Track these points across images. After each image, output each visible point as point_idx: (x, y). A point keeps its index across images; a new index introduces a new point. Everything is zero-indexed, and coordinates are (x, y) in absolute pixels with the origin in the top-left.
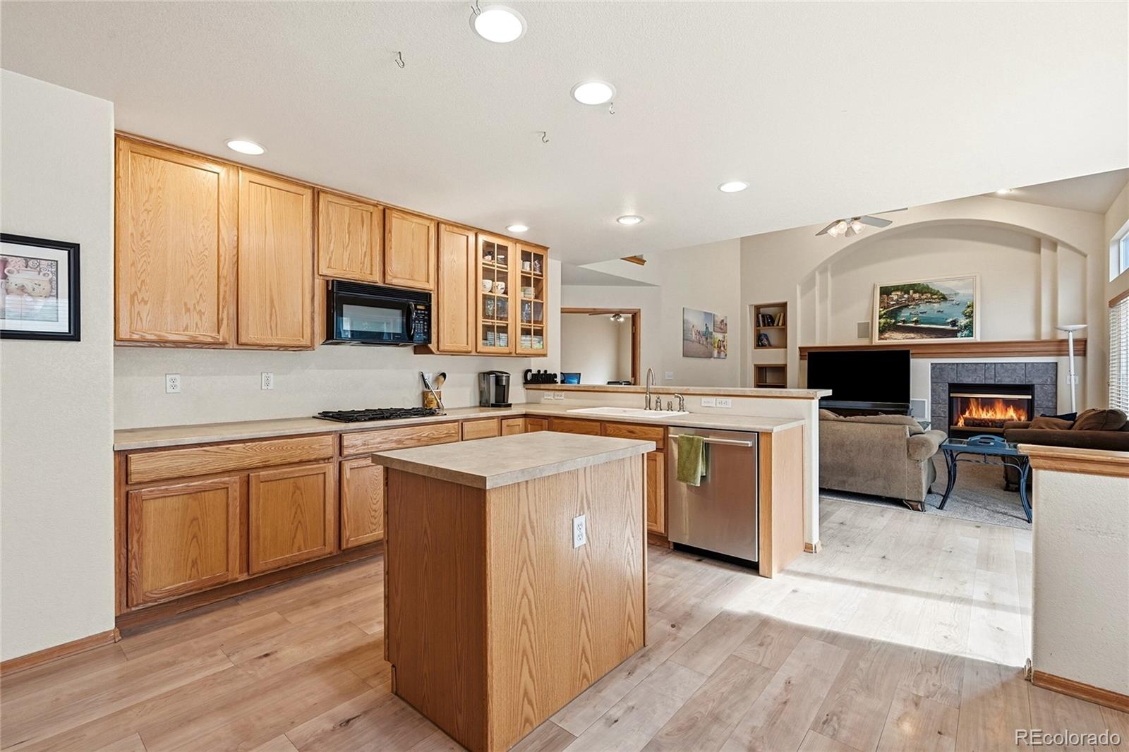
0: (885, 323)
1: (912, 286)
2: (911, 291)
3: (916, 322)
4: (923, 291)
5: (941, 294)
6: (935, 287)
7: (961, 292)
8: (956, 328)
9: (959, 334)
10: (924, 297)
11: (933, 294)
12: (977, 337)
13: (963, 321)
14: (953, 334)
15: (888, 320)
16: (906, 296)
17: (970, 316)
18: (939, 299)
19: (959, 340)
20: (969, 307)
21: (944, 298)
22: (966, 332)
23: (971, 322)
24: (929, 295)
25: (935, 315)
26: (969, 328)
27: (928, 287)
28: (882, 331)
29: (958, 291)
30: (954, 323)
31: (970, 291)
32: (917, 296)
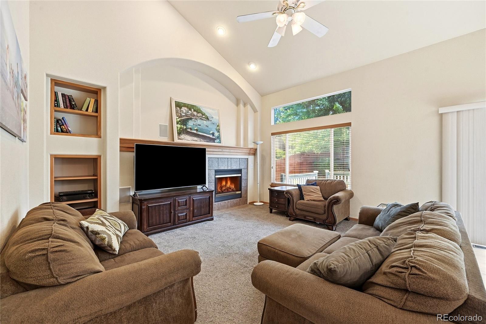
0: (180, 128)
1: (193, 106)
2: (192, 110)
3: (197, 130)
6: (204, 110)
7: (214, 117)
8: (214, 137)
9: (216, 141)
10: (199, 115)
12: (222, 144)
13: (217, 134)
14: (213, 140)
15: (182, 126)
16: (190, 112)
17: (218, 131)
18: (206, 119)
19: (216, 144)
20: (218, 126)
23: (220, 135)
24: (201, 115)
26: (219, 137)
27: (200, 110)
28: (179, 134)
30: (213, 134)
31: (218, 118)
32: (195, 113)
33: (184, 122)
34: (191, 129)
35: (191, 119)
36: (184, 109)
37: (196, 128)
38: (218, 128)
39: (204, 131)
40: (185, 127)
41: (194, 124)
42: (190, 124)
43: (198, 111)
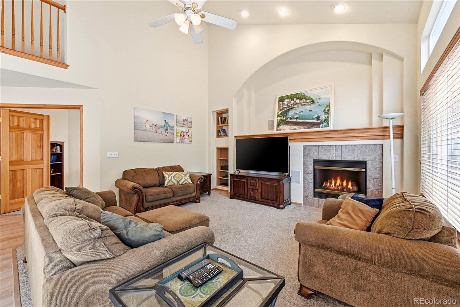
0: (280, 120)
1: (296, 95)
2: (295, 99)
3: (297, 118)
4: (302, 98)
5: (312, 99)
6: (308, 95)
7: (323, 97)
8: (319, 121)
9: (321, 126)
10: (302, 101)
11: (306, 99)
12: (331, 127)
13: (323, 117)
14: (317, 125)
15: (282, 118)
16: (292, 102)
17: (327, 112)
18: (310, 102)
19: (320, 129)
20: (327, 106)
21: (313, 102)
22: (325, 124)
23: (328, 117)
24: (305, 100)
26: (327, 120)
27: (304, 95)
28: (278, 125)
29: (321, 96)
30: (318, 118)
31: (328, 96)
32: (298, 101)
34: (291, 118)
35: (292, 108)
36: (286, 102)
40: (285, 118)
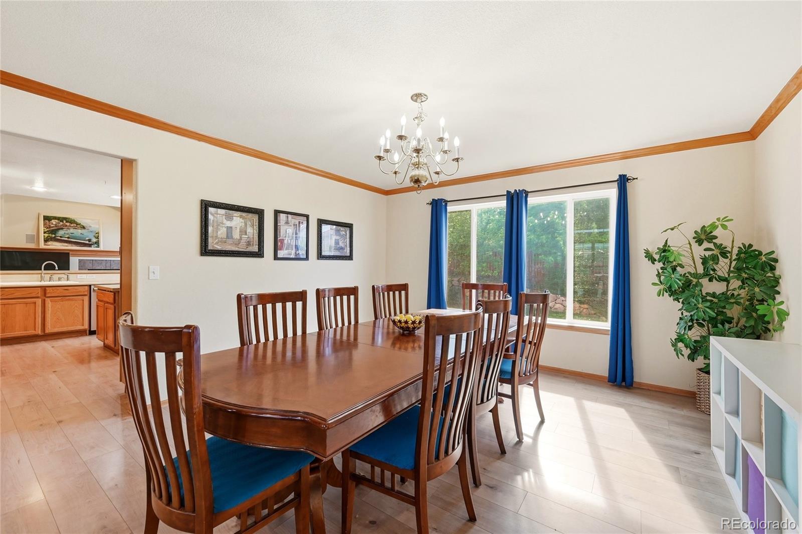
0: (48, 236)
1: (65, 219)
2: (65, 221)
3: (68, 238)
5: (82, 225)
6: (78, 221)
7: (93, 226)
8: (91, 243)
9: (92, 246)
10: (72, 225)
11: (77, 224)
12: (102, 248)
13: (94, 240)
14: (90, 245)
15: (50, 235)
16: (61, 223)
17: (98, 238)
18: (81, 228)
19: (92, 248)
20: (97, 233)
21: (84, 228)
22: (96, 245)
23: (98, 241)
24: (75, 225)
25: (79, 235)
26: (97, 243)
27: (74, 221)
28: (46, 241)
29: (91, 225)
30: (90, 240)
31: (97, 226)
32: (68, 224)
33: (54, 232)
34: (61, 237)
35: (62, 229)
36: (54, 222)
37: (67, 236)
38: (97, 235)
39: (78, 238)
40: (54, 236)
41: (65, 233)
42: (61, 233)
43: (72, 221)
